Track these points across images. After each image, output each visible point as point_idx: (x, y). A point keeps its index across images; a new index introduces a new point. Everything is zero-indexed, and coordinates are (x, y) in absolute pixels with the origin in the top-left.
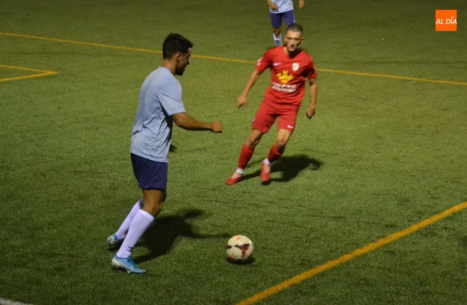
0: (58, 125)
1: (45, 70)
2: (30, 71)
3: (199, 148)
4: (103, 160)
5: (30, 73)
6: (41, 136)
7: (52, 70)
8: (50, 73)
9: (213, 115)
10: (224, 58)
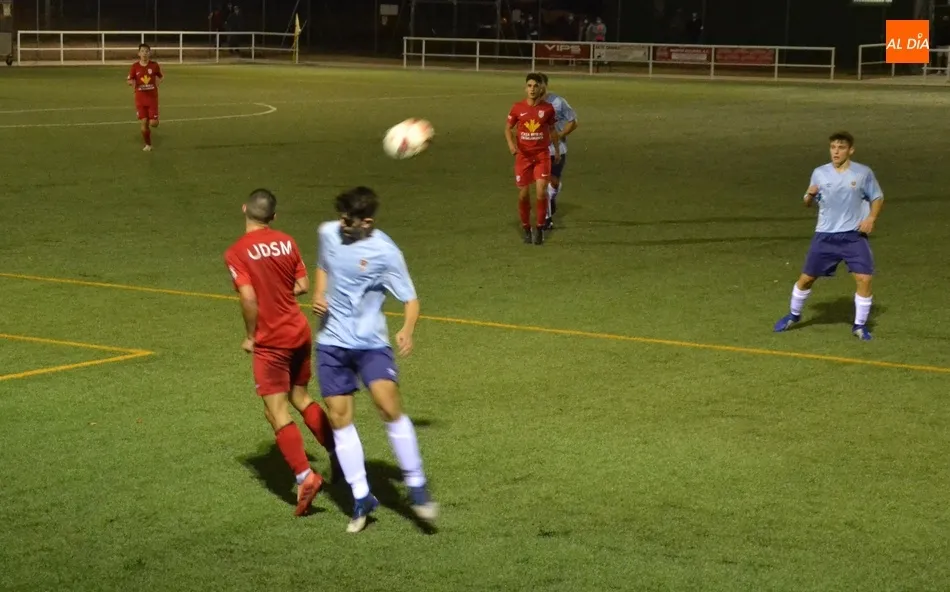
0: (171, 457)
1: (130, 348)
2: (105, 352)
3: (452, 502)
4: (269, 528)
5: (104, 354)
6: (142, 479)
7: (144, 348)
8: (141, 353)
9: (467, 433)
10: (469, 319)
